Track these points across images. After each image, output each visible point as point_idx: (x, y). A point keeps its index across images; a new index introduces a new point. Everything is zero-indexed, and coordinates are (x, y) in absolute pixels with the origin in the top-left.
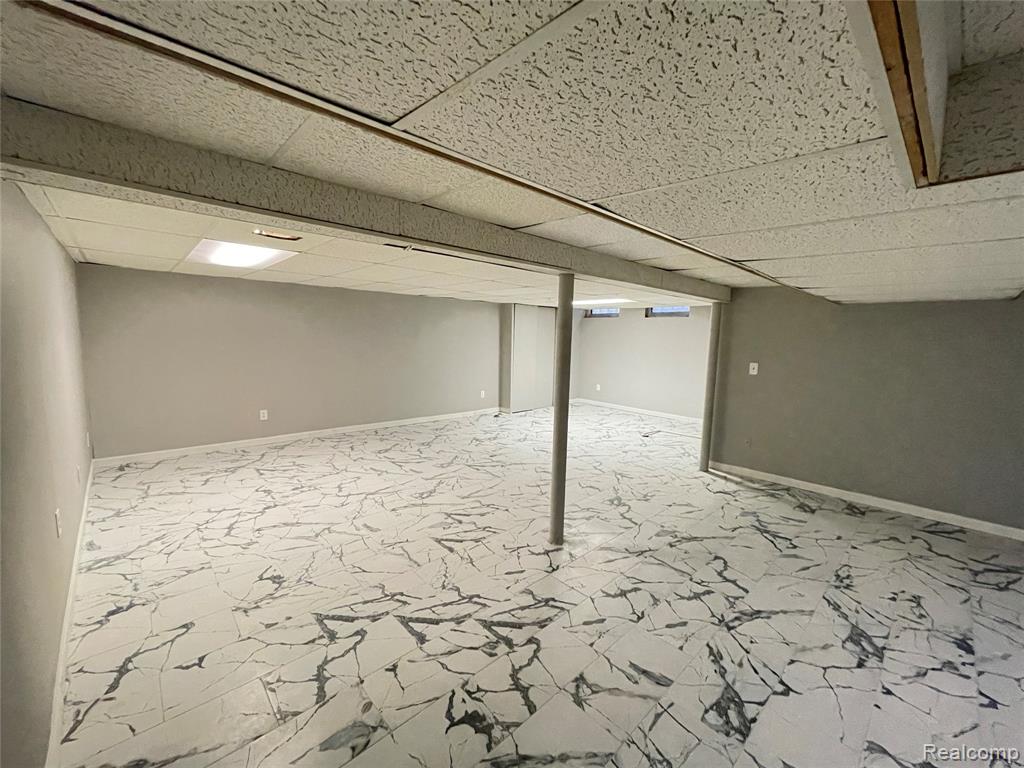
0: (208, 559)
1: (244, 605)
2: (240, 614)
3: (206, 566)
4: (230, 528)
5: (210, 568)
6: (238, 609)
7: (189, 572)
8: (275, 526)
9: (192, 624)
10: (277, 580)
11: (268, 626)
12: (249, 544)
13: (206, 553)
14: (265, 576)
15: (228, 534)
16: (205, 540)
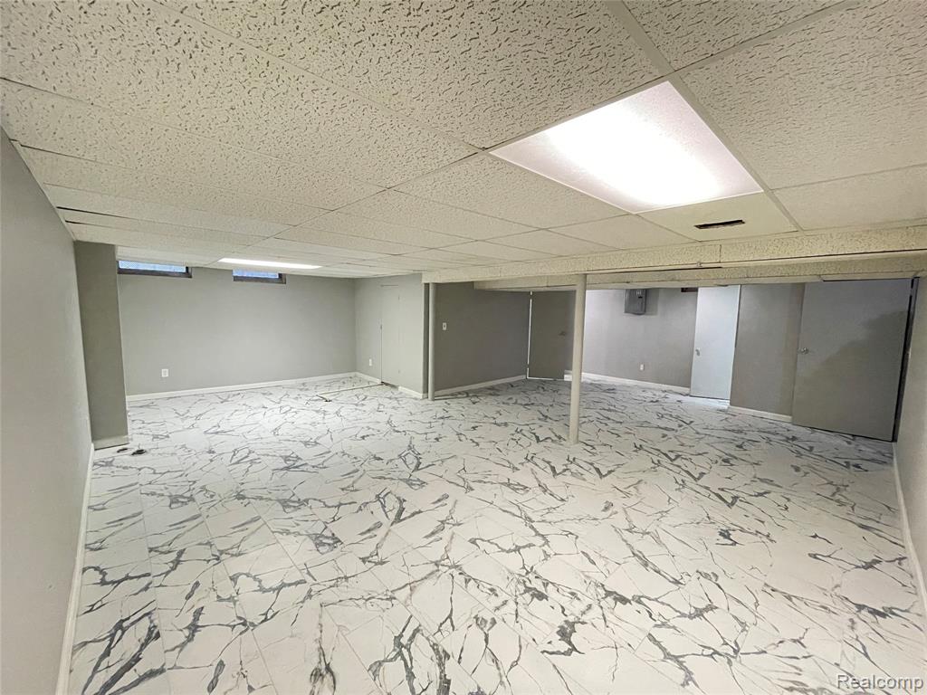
0: (761, 596)
1: (765, 539)
2: (772, 537)
3: (769, 590)
4: (699, 613)
5: (766, 584)
6: (772, 541)
7: (789, 598)
8: (658, 572)
9: (810, 555)
10: (725, 534)
11: (763, 522)
12: (706, 576)
13: (757, 604)
14: (731, 542)
15: (711, 608)
16: (743, 624)
